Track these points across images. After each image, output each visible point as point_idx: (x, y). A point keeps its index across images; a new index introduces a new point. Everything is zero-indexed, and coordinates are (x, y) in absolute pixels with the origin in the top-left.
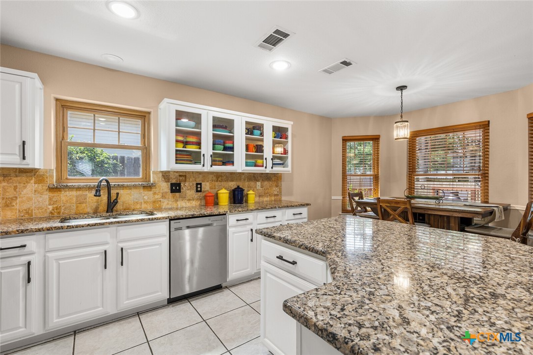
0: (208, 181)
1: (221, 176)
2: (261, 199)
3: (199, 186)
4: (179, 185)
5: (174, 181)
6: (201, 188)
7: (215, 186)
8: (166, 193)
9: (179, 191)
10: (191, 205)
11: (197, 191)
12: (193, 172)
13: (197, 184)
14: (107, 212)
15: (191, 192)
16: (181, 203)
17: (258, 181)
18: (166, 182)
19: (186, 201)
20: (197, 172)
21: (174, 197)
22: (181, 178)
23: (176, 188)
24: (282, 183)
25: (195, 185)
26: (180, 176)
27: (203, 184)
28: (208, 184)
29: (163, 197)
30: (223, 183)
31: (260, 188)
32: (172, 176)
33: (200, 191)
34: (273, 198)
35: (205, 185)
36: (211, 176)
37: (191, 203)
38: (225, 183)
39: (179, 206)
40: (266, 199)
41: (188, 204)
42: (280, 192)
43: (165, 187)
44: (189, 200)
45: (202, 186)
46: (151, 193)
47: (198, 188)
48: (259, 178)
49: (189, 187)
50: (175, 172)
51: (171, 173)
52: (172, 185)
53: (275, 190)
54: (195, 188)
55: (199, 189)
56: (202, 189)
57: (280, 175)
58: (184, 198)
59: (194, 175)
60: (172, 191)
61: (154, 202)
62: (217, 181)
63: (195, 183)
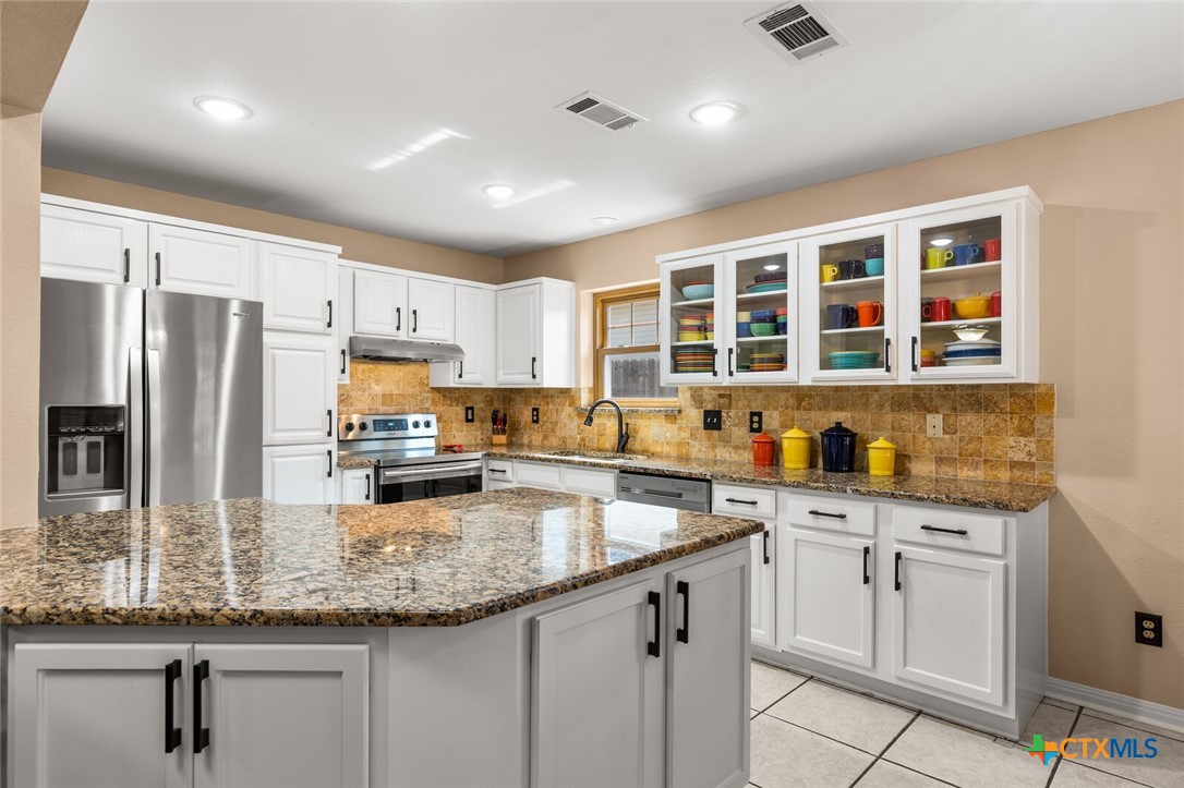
0: (776, 409)
1: (810, 397)
2: (947, 471)
3: (756, 419)
4: (717, 414)
5: (710, 407)
6: (760, 422)
7: (793, 420)
8: (697, 428)
9: (718, 427)
10: (741, 458)
11: (752, 430)
12: (744, 388)
13: (752, 414)
14: (618, 452)
15: (740, 432)
16: (723, 453)
17: (930, 412)
18: (697, 408)
19: (730, 449)
20: (752, 388)
21: (709, 438)
22: (722, 401)
23: (713, 420)
24: (1057, 422)
25: (748, 417)
26: (721, 396)
27: (765, 414)
28: (775, 414)
29: (693, 436)
30: (812, 414)
31: (939, 433)
32: (707, 396)
33: (759, 430)
34: (1004, 475)
35: (771, 416)
36: (783, 396)
37: (740, 455)
38: (819, 413)
39: (719, 458)
40: (965, 473)
41: (735, 457)
42: (1047, 457)
43: (695, 416)
44: (737, 448)
45: (764, 419)
46: (675, 426)
47: (756, 421)
48: (937, 401)
49: (737, 421)
50: (711, 388)
51: (706, 390)
52: (707, 414)
53: (1017, 447)
54: (748, 423)
55: (756, 426)
56: (764, 426)
57: (1042, 390)
58: (726, 442)
59: (747, 394)
60: (707, 426)
61: (680, 444)
62: (798, 409)
63: (748, 411)
